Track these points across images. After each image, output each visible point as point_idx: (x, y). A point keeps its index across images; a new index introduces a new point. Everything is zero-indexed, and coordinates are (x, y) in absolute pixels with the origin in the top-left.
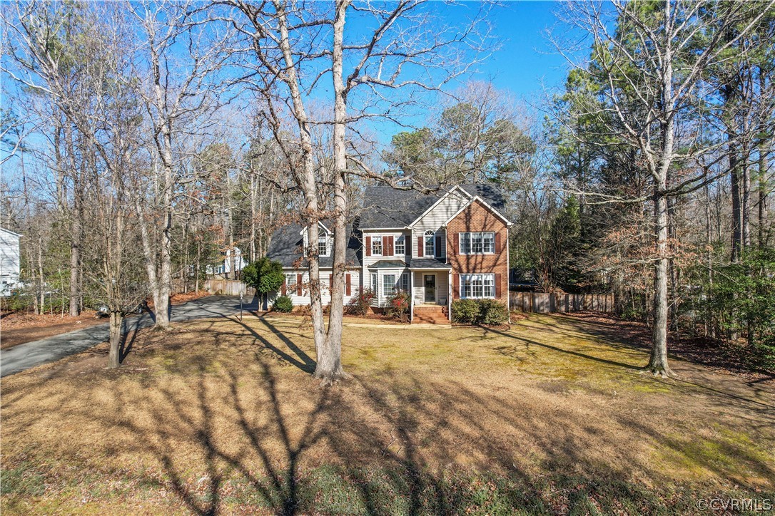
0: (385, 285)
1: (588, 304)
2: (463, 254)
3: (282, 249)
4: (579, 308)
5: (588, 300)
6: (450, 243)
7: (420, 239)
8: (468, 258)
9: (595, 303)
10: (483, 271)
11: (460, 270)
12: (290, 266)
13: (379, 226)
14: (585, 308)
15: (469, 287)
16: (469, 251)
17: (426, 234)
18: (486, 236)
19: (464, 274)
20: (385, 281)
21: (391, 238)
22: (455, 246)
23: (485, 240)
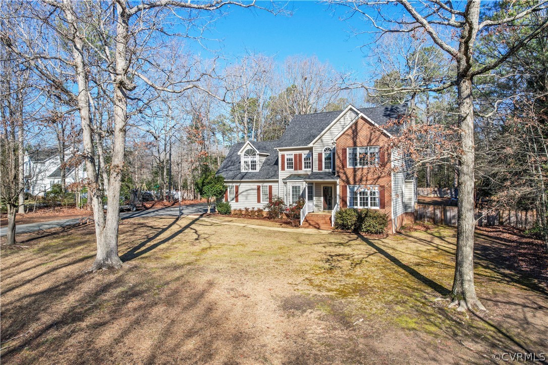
0: (293, 195)
1: (504, 220)
2: (352, 167)
3: (229, 166)
4: (494, 223)
5: (504, 215)
6: (339, 157)
7: (320, 155)
8: (355, 171)
9: (513, 219)
10: (369, 182)
11: (348, 182)
12: (230, 179)
13: (291, 146)
14: (501, 224)
15: (356, 198)
16: (356, 165)
17: (325, 151)
18: (372, 150)
19: (352, 186)
20: (293, 191)
21: (300, 155)
22: (343, 160)
23: (371, 153)
